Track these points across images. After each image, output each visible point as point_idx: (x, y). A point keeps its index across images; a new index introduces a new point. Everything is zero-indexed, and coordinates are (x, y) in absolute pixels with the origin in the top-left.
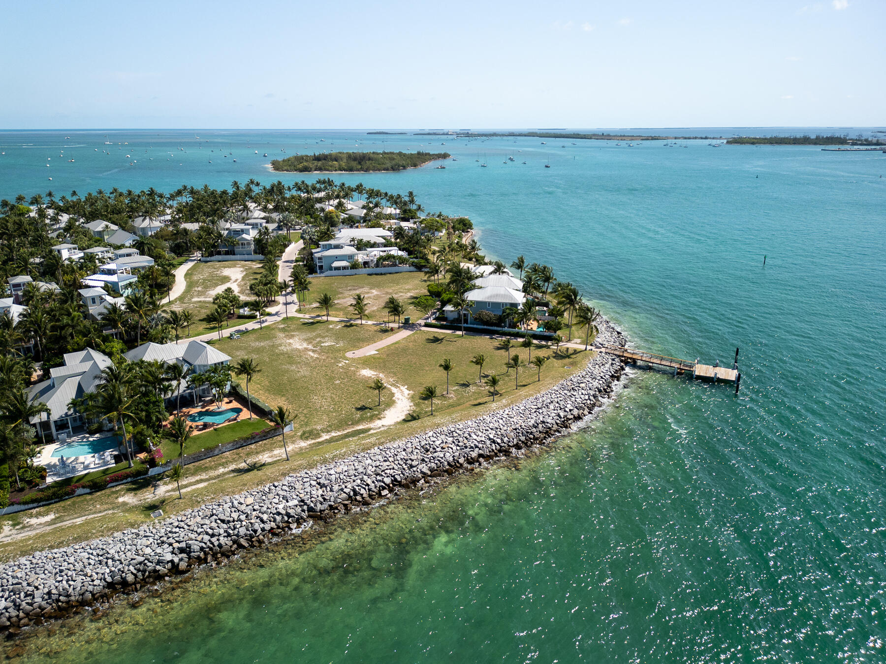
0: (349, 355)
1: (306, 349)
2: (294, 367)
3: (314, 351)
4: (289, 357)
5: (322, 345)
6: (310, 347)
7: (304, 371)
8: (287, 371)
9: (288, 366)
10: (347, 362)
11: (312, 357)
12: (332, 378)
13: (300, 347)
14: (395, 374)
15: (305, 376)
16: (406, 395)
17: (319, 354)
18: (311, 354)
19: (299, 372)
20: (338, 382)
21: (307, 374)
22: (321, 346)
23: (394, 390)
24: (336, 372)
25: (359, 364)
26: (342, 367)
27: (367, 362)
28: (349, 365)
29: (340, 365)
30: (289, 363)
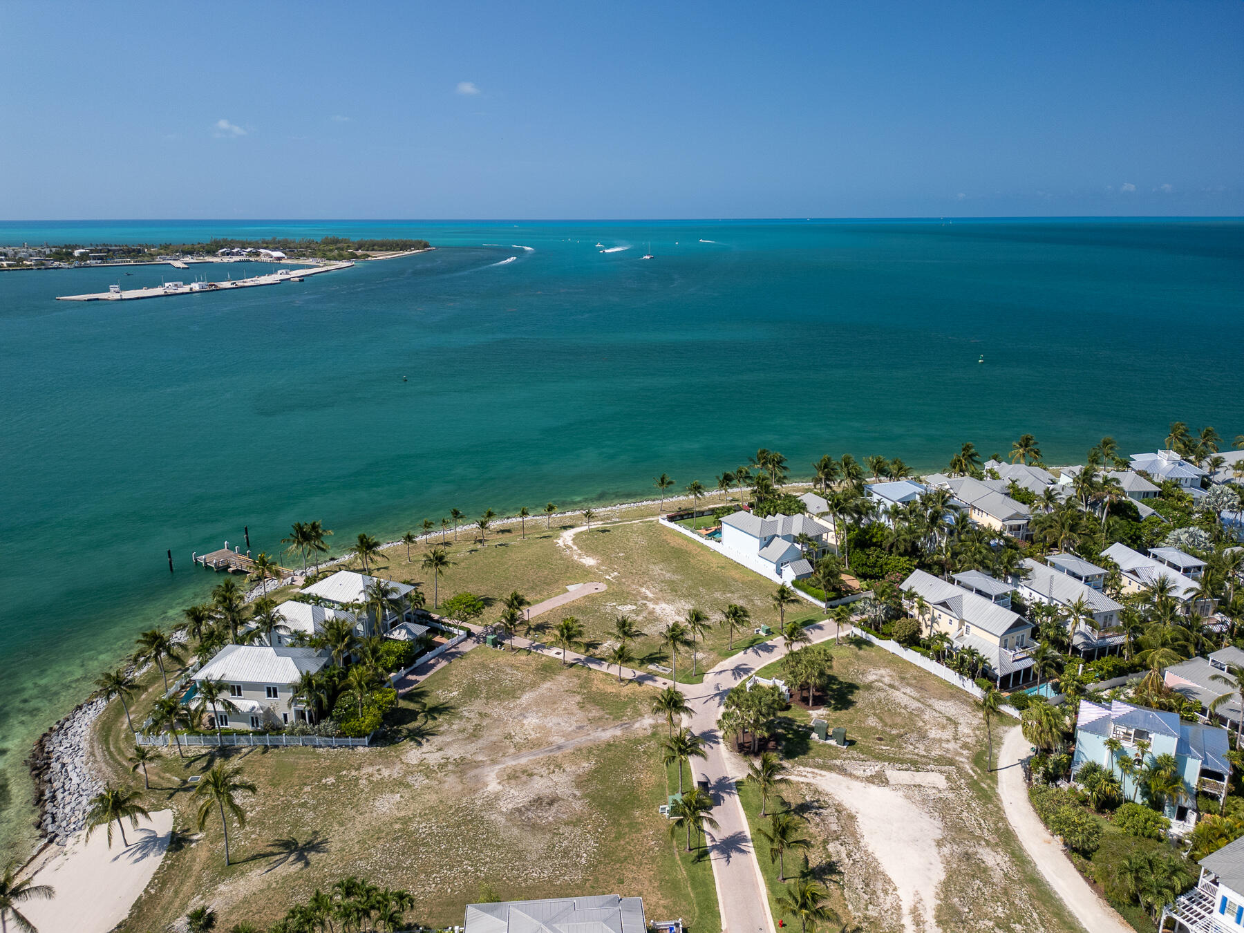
0: (603, 587)
1: (656, 601)
2: (668, 575)
3: (646, 598)
4: (676, 591)
5: (634, 607)
6: (651, 606)
7: (656, 570)
8: (674, 572)
9: (675, 577)
10: (607, 577)
11: (648, 588)
12: (626, 559)
13: (664, 605)
14: (561, 558)
15: (654, 564)
16: (562, 539)
17: (639, 592)
18: (650, 595)
19: (661, 570)
20: (621, 555)
21: (652, 567)
22: (636, 604)
23: (570, 543)
24: (622, 565)
25: (594, 573)
26: (614, 570)
27: (585, 574)
28: (607, 572)
29: (616, 573)
30: (673, 582)
